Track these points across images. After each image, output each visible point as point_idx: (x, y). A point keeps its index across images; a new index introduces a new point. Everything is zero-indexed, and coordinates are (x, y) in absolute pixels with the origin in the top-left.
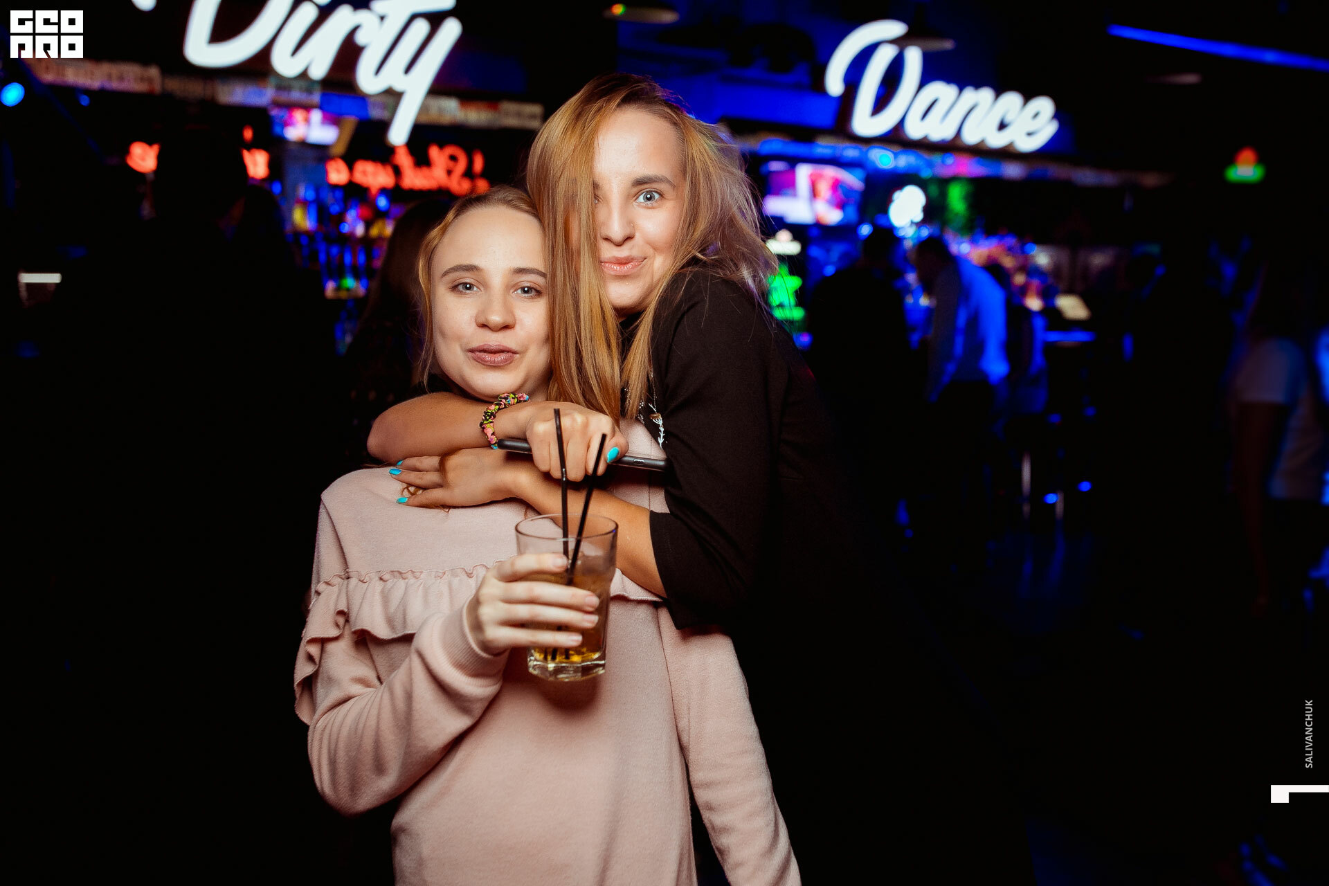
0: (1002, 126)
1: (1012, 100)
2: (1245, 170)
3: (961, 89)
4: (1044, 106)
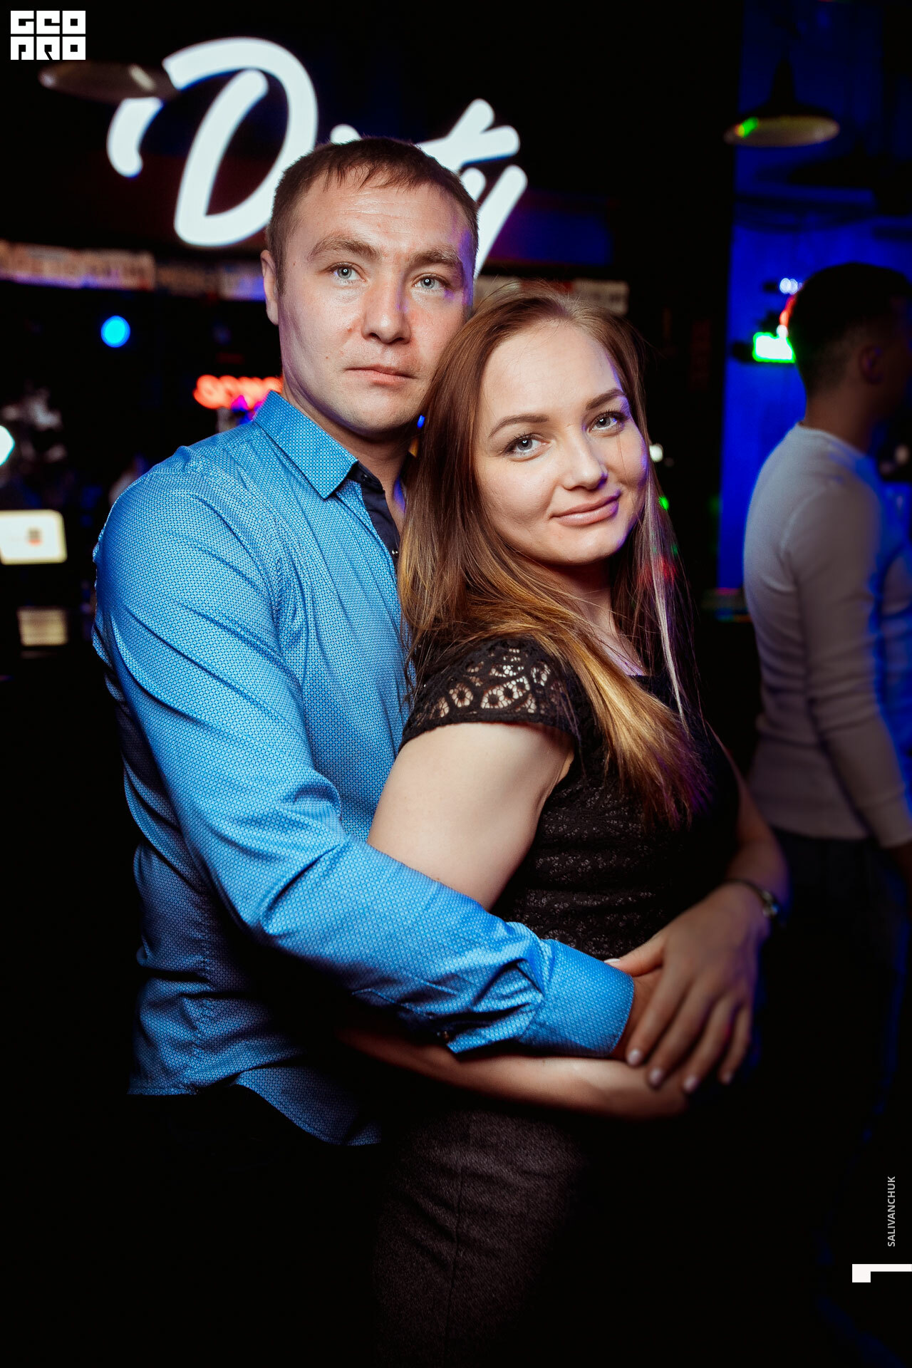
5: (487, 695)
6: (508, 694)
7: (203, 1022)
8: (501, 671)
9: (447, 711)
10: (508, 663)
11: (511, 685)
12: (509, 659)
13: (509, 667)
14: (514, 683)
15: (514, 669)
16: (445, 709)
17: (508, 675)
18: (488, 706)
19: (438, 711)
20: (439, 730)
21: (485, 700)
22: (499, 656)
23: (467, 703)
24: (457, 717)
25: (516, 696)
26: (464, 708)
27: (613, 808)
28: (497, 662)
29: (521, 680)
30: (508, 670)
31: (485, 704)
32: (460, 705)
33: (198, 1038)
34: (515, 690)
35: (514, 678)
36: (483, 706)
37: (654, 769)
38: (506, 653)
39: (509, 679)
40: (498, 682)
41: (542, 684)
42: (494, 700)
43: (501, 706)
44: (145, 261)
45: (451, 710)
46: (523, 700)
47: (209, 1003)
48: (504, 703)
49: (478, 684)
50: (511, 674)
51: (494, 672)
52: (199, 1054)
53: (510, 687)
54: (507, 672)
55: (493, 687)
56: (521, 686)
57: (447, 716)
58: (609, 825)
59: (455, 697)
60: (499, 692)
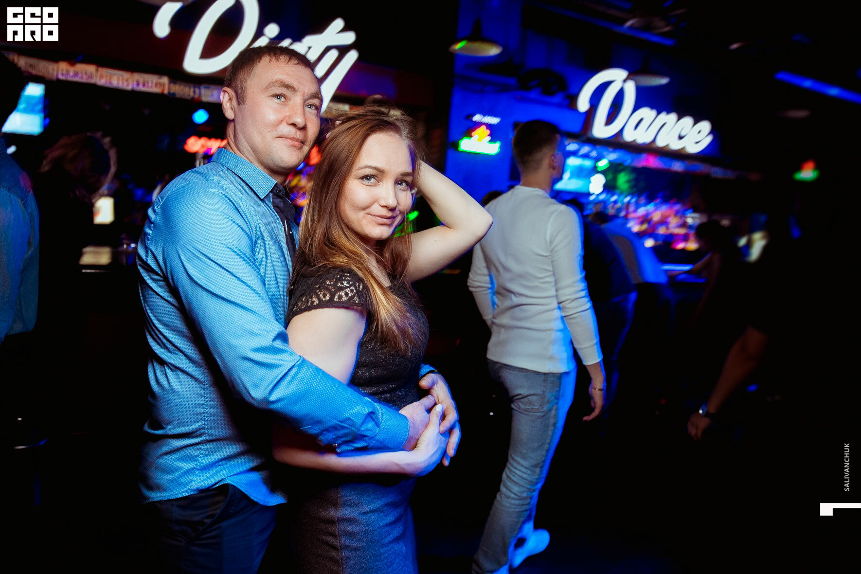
0: (681, 138)
1: (688, 121)
2: (808, 174)
3: (659, 113)
4: (705, 126)
5: (337, 295)
6: (347, 294)
7: (200, 457)
8: (343, 284)
9: (317, 302)
10: (345, 280)
11: (348, 290)
12: (345, 278)
13: (346, 282)
14: (349, 289)
15: (348, 283)
16: (316, 302)
17: (346, 286)
18: (337, 300)
19: (313, 302)
20: (313, 312)
21: (336, 297)
22: (341, 276)
23: (327, 298)
24: (322, 305)
25: (350, 295)
26: (326, 300)
27: (380, 349)
28: (340, 280)
29: (352, 288)
30: (345, 283)
31: (336, 299)
32: (324, 300)
33: (198, 465)
34: (349, 292)
35: (348, 287)
36: (335, 300)
37: (394, 328)
38: (344, 276)
39: (347, 287)
40: (341, 289)
41: (361, 290)
42: (340, 297)
43: (344, 300)
44: (165, 80)
45: (319, 302)
46: (352, 297)
47: (203, 447)
48: (345, 299)
49: (333, 290)
50: (347, 285)
51: (339, 284)
52: (198, 473)
53: (347, 291)
54: (345, 284)
55: (340, 291)
56: (352, 291)
57: (317, 305)
58: (378, 357)
59: (321, 296)
60: (342, 293)
